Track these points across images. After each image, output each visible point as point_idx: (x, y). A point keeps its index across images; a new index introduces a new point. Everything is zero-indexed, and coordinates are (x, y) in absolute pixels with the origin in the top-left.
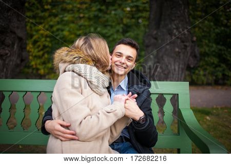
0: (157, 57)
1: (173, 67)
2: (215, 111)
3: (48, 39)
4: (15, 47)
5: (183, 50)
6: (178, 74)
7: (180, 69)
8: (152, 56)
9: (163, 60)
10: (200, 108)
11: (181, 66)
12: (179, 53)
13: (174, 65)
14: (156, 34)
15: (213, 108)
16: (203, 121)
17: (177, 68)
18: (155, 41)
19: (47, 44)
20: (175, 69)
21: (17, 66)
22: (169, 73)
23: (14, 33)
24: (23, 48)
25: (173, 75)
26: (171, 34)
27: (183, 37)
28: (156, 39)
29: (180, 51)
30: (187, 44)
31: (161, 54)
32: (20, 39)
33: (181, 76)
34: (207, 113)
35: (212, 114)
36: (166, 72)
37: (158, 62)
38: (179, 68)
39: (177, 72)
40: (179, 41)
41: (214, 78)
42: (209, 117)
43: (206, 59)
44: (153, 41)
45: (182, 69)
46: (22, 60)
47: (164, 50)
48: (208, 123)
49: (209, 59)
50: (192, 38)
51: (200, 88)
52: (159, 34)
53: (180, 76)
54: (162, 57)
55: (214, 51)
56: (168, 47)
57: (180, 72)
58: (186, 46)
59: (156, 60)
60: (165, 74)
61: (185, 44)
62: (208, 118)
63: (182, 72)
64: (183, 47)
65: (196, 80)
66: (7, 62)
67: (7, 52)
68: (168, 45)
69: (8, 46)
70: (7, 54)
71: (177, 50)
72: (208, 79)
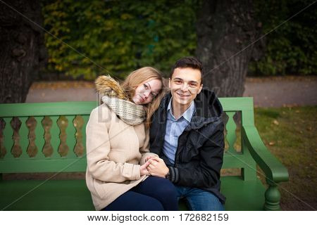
0: (212, 50)
1: (233, 63)
2: (284, 113)
3: (65, 23)
4: (32, 44)
5: (246, 41)
6: (240, 71)
7: (242, 65)
8: (206, 50)
9: (220, 54)
10: (266, 108)
11: (243, 61)
12: (240, 44)
13: (235, 60)
14: (211, 20)
15: (282, 109)
16: (270, 127)
17: (237, 63)
18: (210, 30)
19: (64, 29)
20: (235, 65)
21: (35, 67)
22: (228, 69)
23: (29, 26)
24: (40, 44)
25: (233, 71)
26: (230, 20)
27: (245, 24)
28: (211, 27)
29: (241, 42)
30: (251, 33)
31: (217, 48)
32: (37, 33)
33: (243, 73)
34: (275, 116)
35: (281, 117)
36: (224, 70)
37: (215, 58)
38: (240, 63)
39: (237, 69)
40: (240, 30)
41: (285, 65)
42: (277, 120)
43: (275, 41)
44: (207, 29)
45: (245, 64)
46: (40, 60)
47: (221, 42)
48: (275, 129)
49: (279, 41)
50: (257, 24)
51: (267, 79)
52: (215, 20)
53: (241, 73)
54: (219, 50)
55: (285, 31)
56: (226, 37)
57: (242, 68)
58: (249, 36)
59: (212, 55)
60: (223, 72)
61: (248, 33)
62: (276, 122)
63: (244, 68)
64: (245, 37)
65: (262, 69)
66: (23, 65)
67: (22, 51)
68: (226, 35)
69: (23, 44)
70: (22, 54)
71: (238, 41)
72: (278, 67)
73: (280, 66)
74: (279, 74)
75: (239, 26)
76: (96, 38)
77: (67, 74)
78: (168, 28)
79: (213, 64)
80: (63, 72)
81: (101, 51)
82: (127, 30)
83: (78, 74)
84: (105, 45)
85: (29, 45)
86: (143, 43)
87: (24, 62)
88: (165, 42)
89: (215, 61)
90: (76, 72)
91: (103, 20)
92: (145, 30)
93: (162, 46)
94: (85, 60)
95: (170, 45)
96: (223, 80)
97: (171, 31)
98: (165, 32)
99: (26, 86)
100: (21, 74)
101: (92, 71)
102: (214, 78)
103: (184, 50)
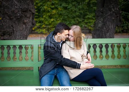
0: (103, 22)
1: (111, 27)
4: (31, 18)
5: (116, 18)
6: (113, 30)
11: (114, 26)
12: (114, 19)
14: (102, 10)
18: (102, 14)
20: (112, 28)
21: (31, 27)
22: (109, 29)
23: (31, 11)
25: (111, 30)
26: (110, 10)
27: (116, 12)
28: (102, 13)
38: (113, 27)
40: (114, 14)
44: (101, 14)
47: (107, 18)
52: (104, 10)
54: (106, 22)
56: (109, 17)
58: (117, 16)
59: (103, 23)
60: (107, 30)
61: (117, 15)
66: (27, 26)
67: (28, 21)
68: (109, 16)
69: (28, 18)
70: (27, 22)
71: (113, 18)
72: (120, 30)
73: (121, 29)
74: (119, 32)
75: (114, 12)
76: (48, 17)
77: (36, 31)
78: (77, 14)
79: (103, 27)
80: (34, 30)
81: (50, 22)
82: (61, 14)
83: (40, 32)
84: (52, 20)
85: (30, 18)
86: (67, 19)
87: (27, 25)
88: (76, 19)
89: (104, 26)
90: (39, 30)
91: (51, 10)
92: (68, 14)
93: (74, 21)
94: (43, 26)
95: (78, 20)
96: (107, 34)
97: (78, 15)
98: (76, 15)
99: (28, 35)
100: (26, 30)
101: (46, 30)
102: (103, 32)
103: (83, 23)
